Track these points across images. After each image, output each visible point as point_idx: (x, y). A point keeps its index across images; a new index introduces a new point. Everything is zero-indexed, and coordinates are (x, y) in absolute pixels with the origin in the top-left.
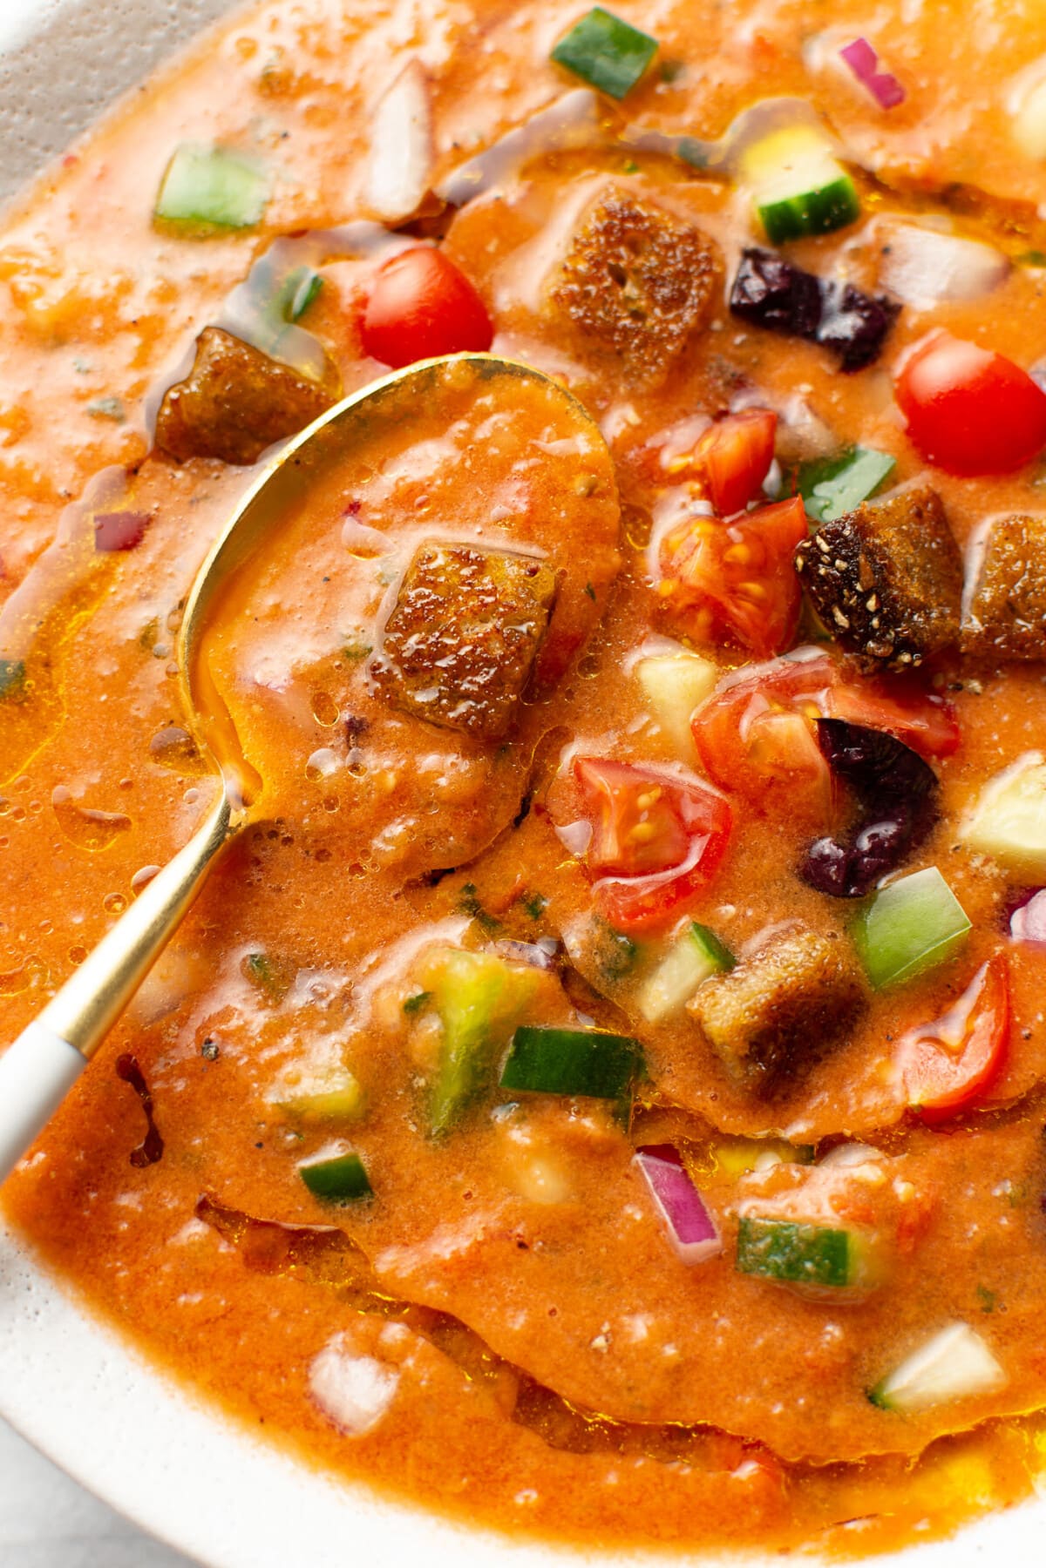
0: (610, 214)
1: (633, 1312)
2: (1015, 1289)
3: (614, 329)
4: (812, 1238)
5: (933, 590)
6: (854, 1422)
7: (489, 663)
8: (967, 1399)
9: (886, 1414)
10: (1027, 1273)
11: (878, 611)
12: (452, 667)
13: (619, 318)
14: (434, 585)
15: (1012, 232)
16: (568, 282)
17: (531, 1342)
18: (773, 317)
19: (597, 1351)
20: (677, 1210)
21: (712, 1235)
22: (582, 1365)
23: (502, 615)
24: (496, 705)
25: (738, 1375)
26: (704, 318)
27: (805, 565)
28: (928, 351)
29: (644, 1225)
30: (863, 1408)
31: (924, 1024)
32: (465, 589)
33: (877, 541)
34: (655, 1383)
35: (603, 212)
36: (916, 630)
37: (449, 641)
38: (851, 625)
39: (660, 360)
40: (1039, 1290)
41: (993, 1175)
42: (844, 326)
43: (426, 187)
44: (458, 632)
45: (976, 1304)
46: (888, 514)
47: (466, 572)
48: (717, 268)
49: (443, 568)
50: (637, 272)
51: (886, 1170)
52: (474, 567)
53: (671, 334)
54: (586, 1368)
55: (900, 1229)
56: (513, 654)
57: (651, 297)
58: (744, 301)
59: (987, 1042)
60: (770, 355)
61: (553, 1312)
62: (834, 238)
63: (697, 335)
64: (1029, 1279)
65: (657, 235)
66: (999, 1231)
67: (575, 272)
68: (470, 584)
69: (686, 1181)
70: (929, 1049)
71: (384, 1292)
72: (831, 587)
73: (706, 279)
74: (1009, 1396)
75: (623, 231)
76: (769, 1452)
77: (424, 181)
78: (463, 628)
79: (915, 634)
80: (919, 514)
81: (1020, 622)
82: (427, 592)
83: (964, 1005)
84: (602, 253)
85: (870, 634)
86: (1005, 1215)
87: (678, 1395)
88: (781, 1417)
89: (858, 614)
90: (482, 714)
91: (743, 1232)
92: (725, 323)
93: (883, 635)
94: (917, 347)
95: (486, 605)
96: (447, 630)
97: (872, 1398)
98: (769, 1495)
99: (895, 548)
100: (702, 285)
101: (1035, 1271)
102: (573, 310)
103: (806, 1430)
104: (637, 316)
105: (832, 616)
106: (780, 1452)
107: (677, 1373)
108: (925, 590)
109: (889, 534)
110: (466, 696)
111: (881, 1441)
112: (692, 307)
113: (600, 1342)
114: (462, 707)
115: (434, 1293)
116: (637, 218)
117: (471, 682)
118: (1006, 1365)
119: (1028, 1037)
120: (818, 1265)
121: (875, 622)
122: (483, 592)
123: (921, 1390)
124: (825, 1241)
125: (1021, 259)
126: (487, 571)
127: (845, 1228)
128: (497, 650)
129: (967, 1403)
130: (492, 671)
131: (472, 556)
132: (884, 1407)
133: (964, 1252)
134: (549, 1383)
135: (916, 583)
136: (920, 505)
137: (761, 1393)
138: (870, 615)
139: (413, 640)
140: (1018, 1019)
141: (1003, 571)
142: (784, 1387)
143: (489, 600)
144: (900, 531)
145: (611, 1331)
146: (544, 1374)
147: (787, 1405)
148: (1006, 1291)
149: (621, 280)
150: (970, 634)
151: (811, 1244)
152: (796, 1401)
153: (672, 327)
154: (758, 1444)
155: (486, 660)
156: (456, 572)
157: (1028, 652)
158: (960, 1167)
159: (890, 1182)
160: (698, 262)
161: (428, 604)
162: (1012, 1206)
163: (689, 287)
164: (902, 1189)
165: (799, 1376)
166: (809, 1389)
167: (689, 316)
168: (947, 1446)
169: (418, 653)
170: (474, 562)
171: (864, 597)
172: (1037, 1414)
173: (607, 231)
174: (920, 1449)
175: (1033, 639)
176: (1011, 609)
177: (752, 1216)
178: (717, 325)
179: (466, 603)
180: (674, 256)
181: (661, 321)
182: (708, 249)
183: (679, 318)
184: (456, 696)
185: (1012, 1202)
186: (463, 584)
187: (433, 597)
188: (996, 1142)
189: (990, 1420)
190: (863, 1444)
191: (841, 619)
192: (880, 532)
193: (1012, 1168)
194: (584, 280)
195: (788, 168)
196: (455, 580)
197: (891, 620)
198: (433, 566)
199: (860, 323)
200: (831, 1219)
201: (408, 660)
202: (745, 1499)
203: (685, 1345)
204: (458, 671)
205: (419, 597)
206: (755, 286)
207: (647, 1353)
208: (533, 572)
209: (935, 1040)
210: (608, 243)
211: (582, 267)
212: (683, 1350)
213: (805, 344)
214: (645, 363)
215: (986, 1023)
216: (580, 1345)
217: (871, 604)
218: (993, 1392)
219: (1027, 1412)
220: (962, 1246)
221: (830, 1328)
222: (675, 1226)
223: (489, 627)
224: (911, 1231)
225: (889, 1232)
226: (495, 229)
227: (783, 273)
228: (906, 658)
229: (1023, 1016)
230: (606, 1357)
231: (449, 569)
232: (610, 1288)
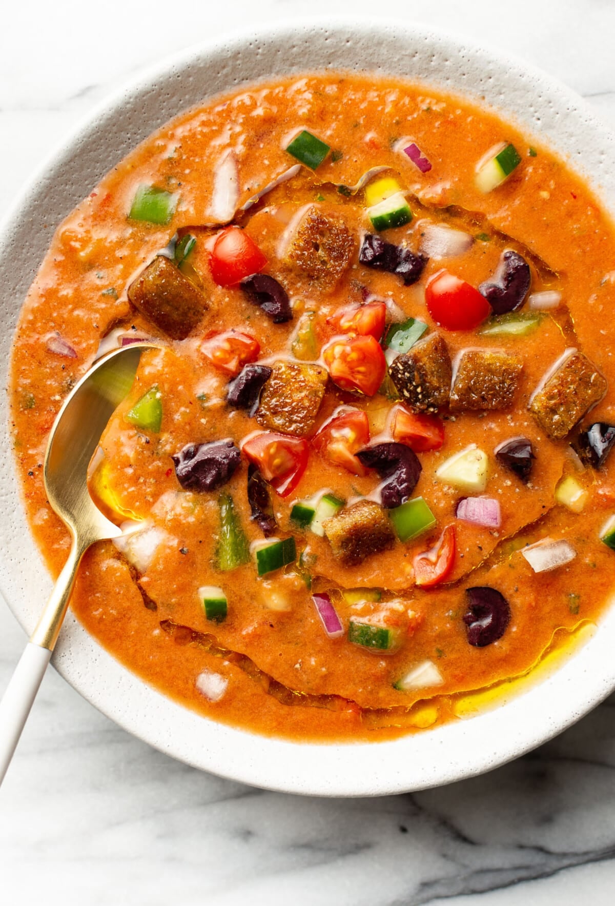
0: (313, 221)
1: (310, 655)
2: (450, 650)
3: (315, 270)
4: (375, 632)
5: (442, 381)
6: (388, 695)
7: (304, 408)
8: (429, 688)
9: (399, 692)
10: (455, 644)
11: (421, 393)
12: (289, 411)
13: (316, 265)
14: (281, 379)
15: (475, 224)
16: (296, 250)
17: (272, 665)
18: (376, 265)
19: (297, 669)
20: (327, 620)
21: (340, 628)
22: (291, 674)
23: (308, 390)
24: (307, 425)
25: (347, 678)
26: (350, 264)
27: (393, 373)
28: (439, 278)
29: (315, 623)
30: (391, 690)
31: (423, 552)
32: (293, 380)
33: (421, 364)
34: (317, 681)
35: (310, 220)
36: (436, 399)
37: (288, 401)
38: (410, 396)
39: (333, 282)
40: (459, 650)
41: (445, 608)
42: (405, 268)
43: (236, 209)
44: (291, 397)
45: (435, 654)
46: (425, 351)
47: (293, 374)
48: (356, 244)
49: (285, 372)
50: (323, 244)
51: (405, 606)
52: (297, 372)
53: (337, 271)
54: (292, 675)
55: (409, 628)
56: (313, 405)
57: (329, 255)
58: (365, 260)
59: (445, 560)
60: (376, 279)
61: (281, 655)
62: (402, 229)
63: (347, 271)
64: (456, 646)
65: (332, 229)
66: (446, 629)
67: (299, 246)
68: (295, 379)
69: (331, 608)
70: (424, 562)
71: (221, 647)
72: (403, 382)
73: (352, 248)
74: (445, 687)
75: (318, 228)
76: (356, 705)
77: (235, 205)
78: (293, 395)
79: (435, 401)
80: (436, 349)
81: (473, 395)
82: (279, 382)
83: (438, 545)
84: (309, 236)
85: (417, 400)
86: (449, 623)
87: (326, 685)
88: (361, 692)
89: (413, 393)
90: (302, 428)
91: (351, 627)
92: (358, 266)
93: (423, 401)
94: (436, 275)
95: (301, 386)
96: (287, 396)
97: (395, 687)
98: (356, 720)
99: (428, 365)
100: (350, 251)
101: (458, 643)
102: (298, 262)
103: (370, 697)
104: (324, 263)
105: (403, 392)
106: (360, 705)
107: (325, 677)
108: (439, 382)
109: (425, 359)
110: (296, 422)
111: (398, 702)
112: (346, 260)
113: (298, 666)
114: (294, 426)
115: (240, 648)
116: (323, 223)
117: (297, 416)
118: (445, 677)
119: (462, 557)
120: (377, 642)
121: (420, 396)
122: (300, 381)
123: (412, 684)
124: (380, 633)
125: (477, 237)
126: (302, 373)
127: (388, 629)
128: (307, 404)
129: (429, 689)
130: (305, 412)
131: (296, 367)
132: (399, 689)
133: (432, 636)
134: (279, 680)
135: (435, 379)
136: (437, 345)
137: (354, 684)
138: (418, 394)
139: (274, 401)
140: (459, 550)
141: (467, 375)
142: (363, 682)
143: (303, 384)
144: (429, 358)
145: (302, 662)
146: (276, 676)
147: (364, 688)
148: (447, 650)
149: (317, 248)
150: (453, 400)
151: (375, 634)
152: (367, 687)
153: (338, 268)
154: (353, 701)
155: (302, 408)
156: (290, 374)
157: (475, 407)
158: (433, 605)
159: (406, 611)
160: (348, 241)
161: (279, 386)
162: (451, 619)
163: (345, 252)
164: (411, 613)
165: (368, 679)
166: (372, 683)
167: (344, 264)
168: (422, 704)
169: (276, 406)
170: (297, 369)
171: (416, 387)
172: (455, 694)
173: (312, 228)
174: (411, 705)
175: (478, 402)
176: (469, 390)
177: (355, 622)
178: (355, 267)
179: (294, 386)
180: (339, 239)
181: (333, 266)
182: (352, 236)
183: (340, 265)
184: (291, 422)
185: (452, 618)
186: (292, 378)
187: (281, 384)
188: (448, 596)
189: (437, 696)
190: (391, 703)
191: (406, 394)
192: (422, 359)
193: (454, 606)
194: (303, 249)
195: (384, 199)
196: (289, 376)
197: (426, 396)
198: (280, 371)
199: (411, 267)
200: (383, 625)
201: (272, 408)
202: (347, 721)
203: (329, 667)
204: (291, 413)
205: (276, 384)
206: (370, 253)
207: (314, 670)
208: (320, 373)
209: (426, 559)
210: (312, 232)
211: (302, 244)
212: (328, 669)
213: (389, 274)
214: (327, 283)
215: (446, 552)
216: (291, 667)
217: (419, 390)
218: (439, 686)
219: (452, 693)
220: (431, 634)
221: (382, 662)
222: (326, 625)
223: (303, 394)
224: (413, 629)
225: (404, 629)
226: (266, 225)
227: (381, 246)
228: (432, 410)
229: (461, 549)
230: (300, 672)
231: (287, 372)
232: (301, 646)
